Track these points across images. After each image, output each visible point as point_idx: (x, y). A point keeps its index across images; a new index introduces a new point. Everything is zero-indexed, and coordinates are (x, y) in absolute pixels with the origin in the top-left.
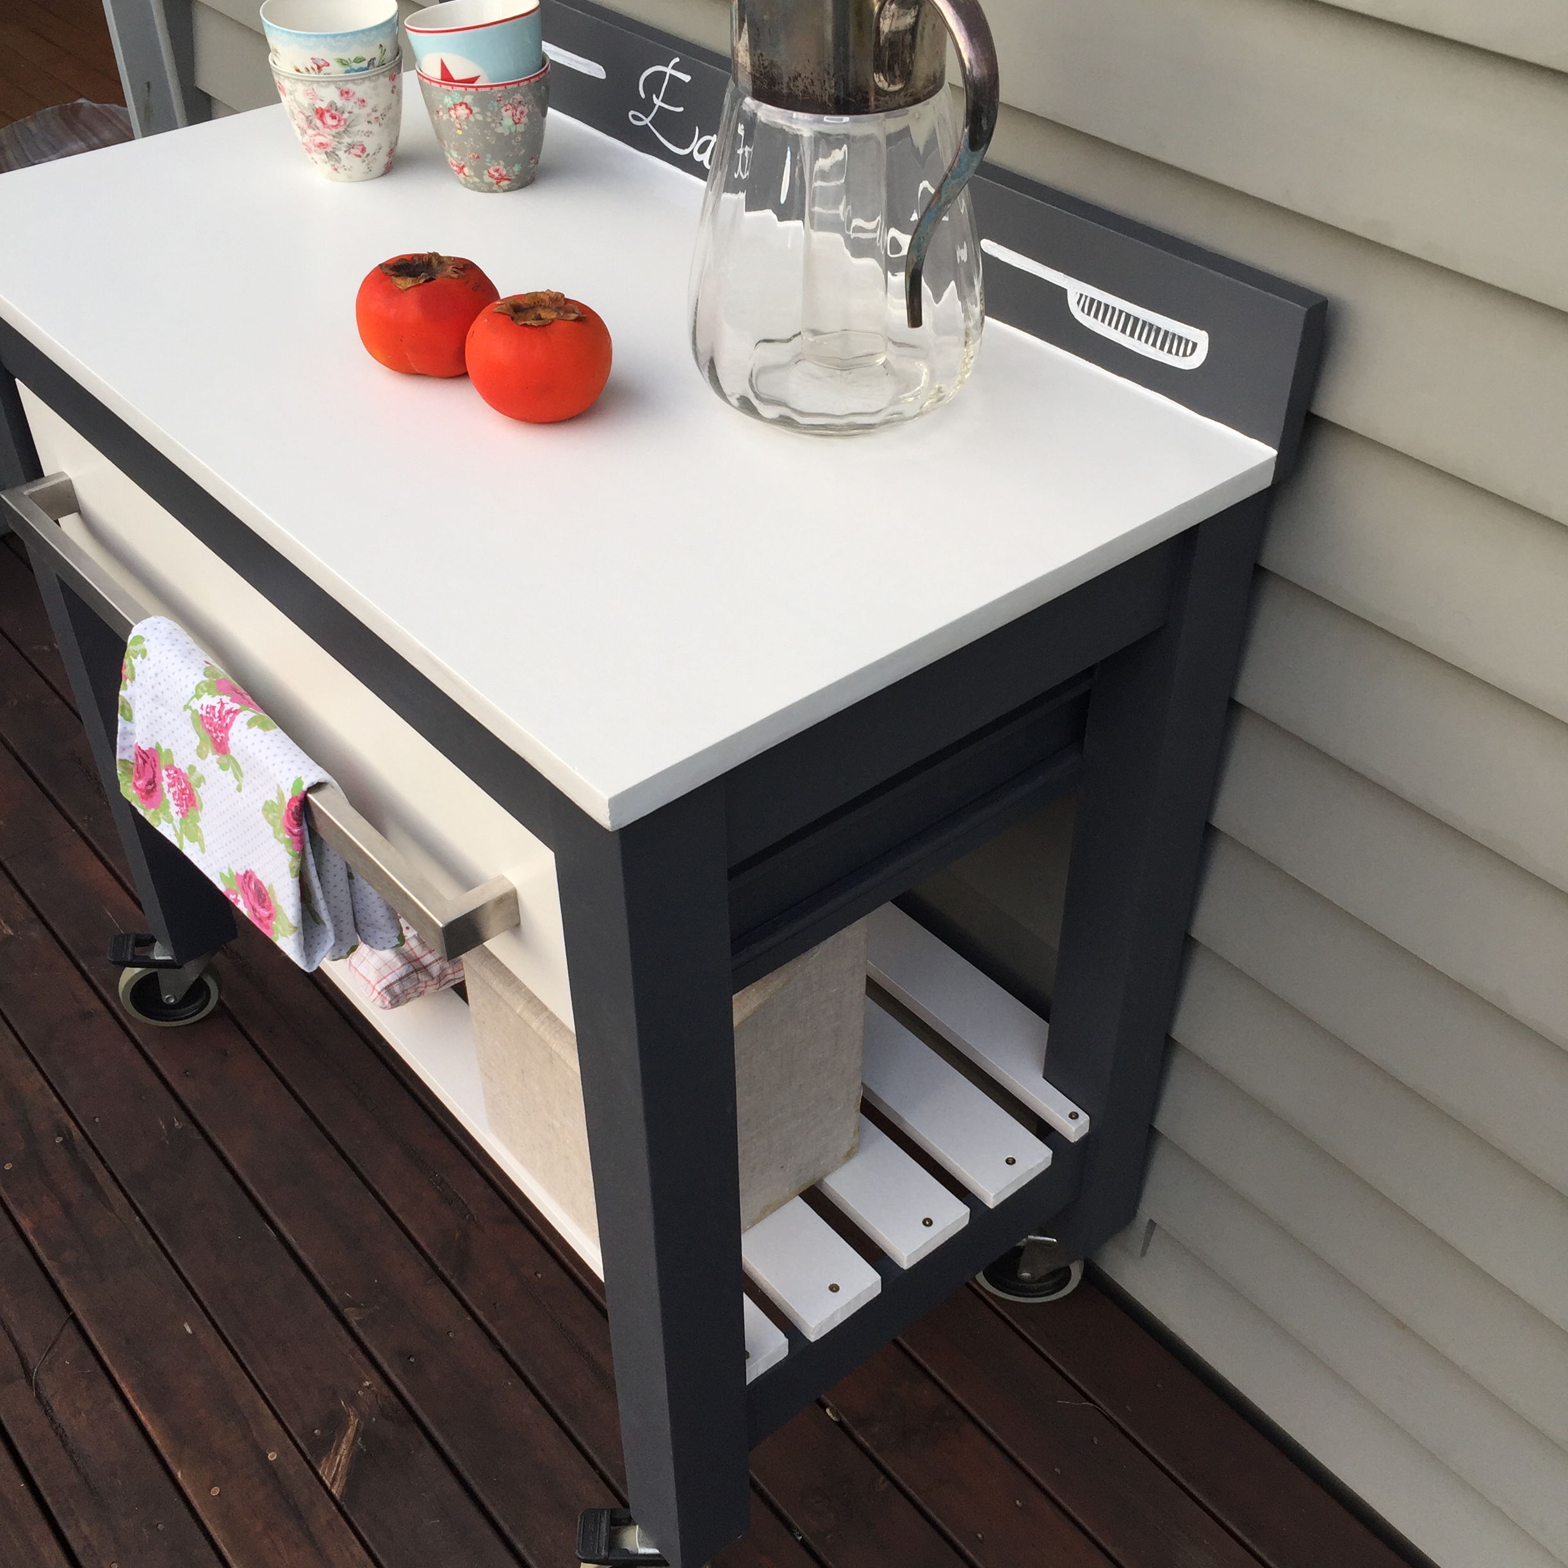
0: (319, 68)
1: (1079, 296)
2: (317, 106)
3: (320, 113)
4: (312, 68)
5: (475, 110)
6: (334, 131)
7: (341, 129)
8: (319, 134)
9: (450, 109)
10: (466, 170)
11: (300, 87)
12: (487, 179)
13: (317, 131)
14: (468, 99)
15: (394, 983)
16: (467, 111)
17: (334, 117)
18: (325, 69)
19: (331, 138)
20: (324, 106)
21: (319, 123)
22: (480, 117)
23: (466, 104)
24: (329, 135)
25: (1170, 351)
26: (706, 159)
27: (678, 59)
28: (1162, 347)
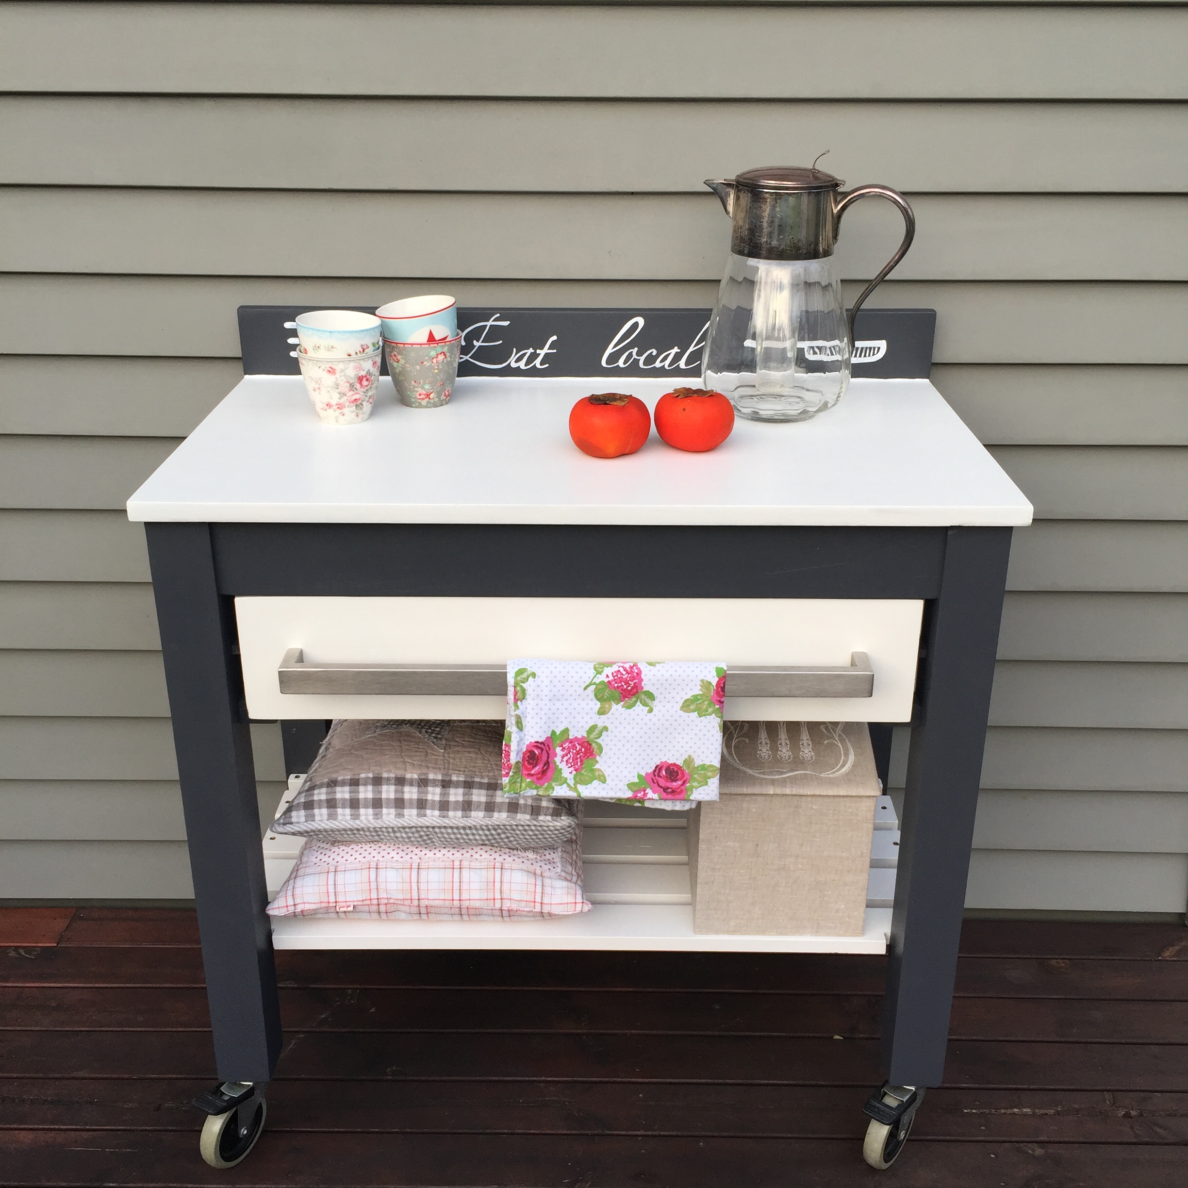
0: (364, 350)
2: (360, 375)
3: (360, 379)
4: (360, 352)
5: (448, 355)
6: (366, 388)
7: (369, 387)
8: (356, 393)
9: (433, 358)
10: (432, 396)
11: (352, 365)
12: (443, 397)
13: (356, 391)
14: (445, 349)
16: (444, 357)
17: (367, 380)
18: (366, 351)
19: (362, 394)
20: (363, 373)
21: (358, 386)
22: (449, 359)
23: (444, 353)
24: (362, 392)
25: (865, 356)
26: (522, 365)
27: (498, 315)
28: (860, 356)
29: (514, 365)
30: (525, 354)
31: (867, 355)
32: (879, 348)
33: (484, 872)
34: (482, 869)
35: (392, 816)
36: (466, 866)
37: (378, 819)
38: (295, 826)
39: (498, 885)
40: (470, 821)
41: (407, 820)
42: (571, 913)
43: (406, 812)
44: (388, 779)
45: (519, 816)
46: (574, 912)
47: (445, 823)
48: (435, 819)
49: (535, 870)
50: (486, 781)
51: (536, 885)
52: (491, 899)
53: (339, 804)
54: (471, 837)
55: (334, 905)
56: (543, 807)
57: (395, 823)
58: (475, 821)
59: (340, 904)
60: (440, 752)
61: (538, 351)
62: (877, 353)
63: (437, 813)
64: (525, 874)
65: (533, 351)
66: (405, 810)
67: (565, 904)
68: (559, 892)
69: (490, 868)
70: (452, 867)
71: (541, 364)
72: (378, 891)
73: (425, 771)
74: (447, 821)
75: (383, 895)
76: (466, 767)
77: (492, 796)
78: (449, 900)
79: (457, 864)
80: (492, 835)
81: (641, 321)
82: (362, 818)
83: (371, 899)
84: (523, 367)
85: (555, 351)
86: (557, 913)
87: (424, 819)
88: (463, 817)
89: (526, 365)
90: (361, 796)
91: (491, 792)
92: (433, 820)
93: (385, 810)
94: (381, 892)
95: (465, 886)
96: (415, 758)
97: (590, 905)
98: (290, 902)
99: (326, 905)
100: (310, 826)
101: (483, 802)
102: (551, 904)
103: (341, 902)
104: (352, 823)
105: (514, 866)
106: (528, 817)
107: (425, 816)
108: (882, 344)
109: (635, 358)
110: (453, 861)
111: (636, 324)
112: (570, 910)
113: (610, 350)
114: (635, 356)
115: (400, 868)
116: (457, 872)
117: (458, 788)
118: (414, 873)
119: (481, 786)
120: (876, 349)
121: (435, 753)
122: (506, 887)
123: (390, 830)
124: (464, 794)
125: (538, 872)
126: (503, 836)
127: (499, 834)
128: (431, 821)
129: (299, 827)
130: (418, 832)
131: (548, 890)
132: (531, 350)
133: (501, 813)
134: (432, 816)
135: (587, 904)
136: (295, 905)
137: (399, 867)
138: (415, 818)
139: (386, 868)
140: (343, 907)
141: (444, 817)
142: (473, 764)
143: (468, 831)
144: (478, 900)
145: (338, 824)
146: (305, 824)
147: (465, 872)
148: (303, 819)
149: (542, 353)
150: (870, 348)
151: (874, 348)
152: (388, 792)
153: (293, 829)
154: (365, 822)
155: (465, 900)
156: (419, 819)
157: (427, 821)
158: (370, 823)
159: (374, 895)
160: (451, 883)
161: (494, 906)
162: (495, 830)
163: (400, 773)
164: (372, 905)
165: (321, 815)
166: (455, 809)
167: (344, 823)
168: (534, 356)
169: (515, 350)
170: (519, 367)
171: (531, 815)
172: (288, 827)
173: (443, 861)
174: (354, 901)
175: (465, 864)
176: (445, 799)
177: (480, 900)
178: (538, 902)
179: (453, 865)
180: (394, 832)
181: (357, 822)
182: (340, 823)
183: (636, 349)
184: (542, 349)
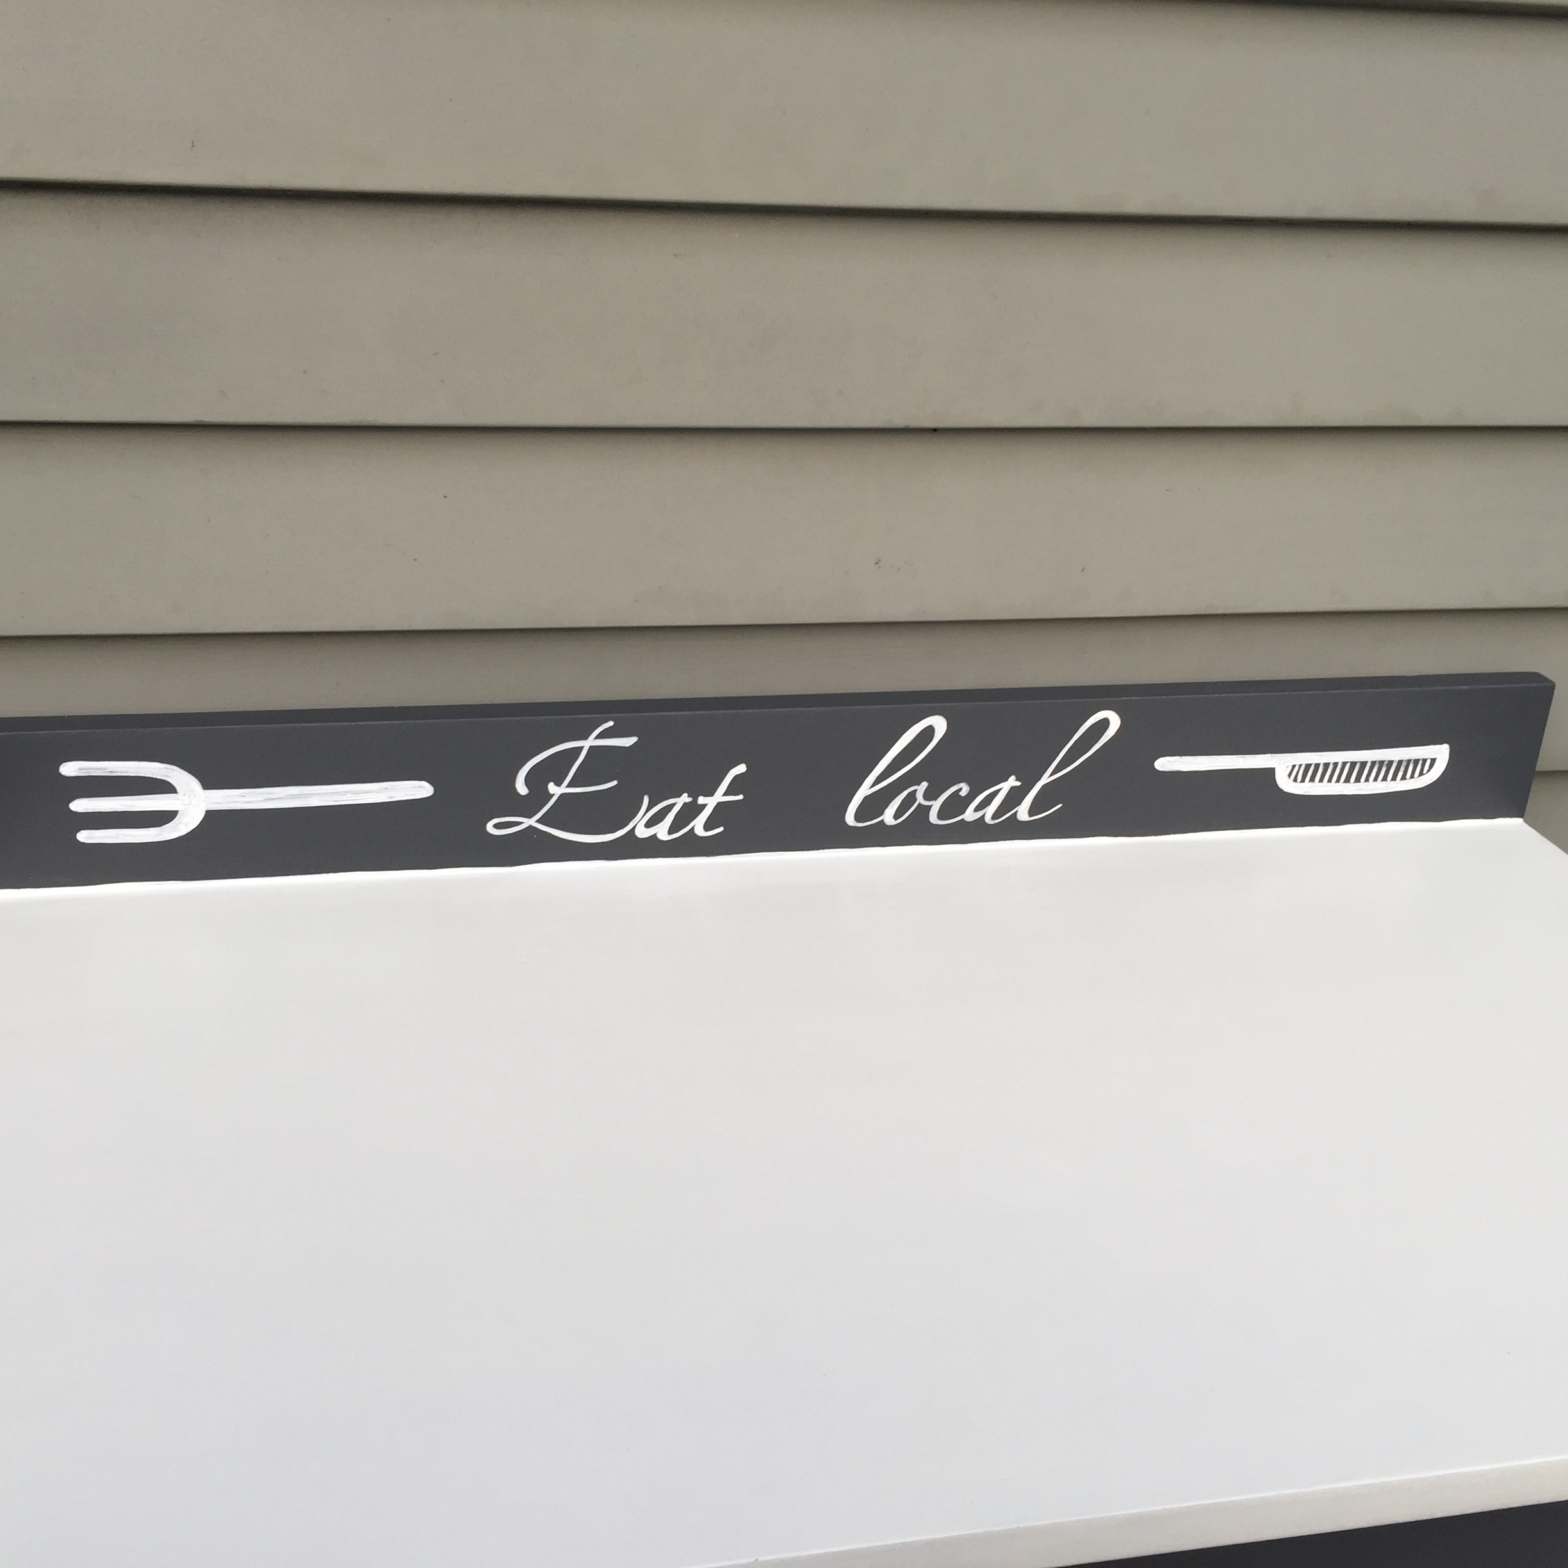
1: (1290, 768)
25: (1404, 778)
26: (662, 831)
27: (611, 723)
28: (1395, 778)
29: (642, 832)
30: (671, 807)
31: (1409, 775)
32: (1433, 761)
61: (701, 800)
62: (1428, 771)
65: (690, 800)
71: (708, 826)
81: (940, 724)
84: (664, 836)
85: (741, 797)
89: (670, 832)
108: (1441, 754)
109: (919, 804)
111: (929, 732)
113: (865, 789)
114: (920, 799)
120: (1428, 762)
132: (685, 798)
149: (710, 803)
150: (1416, 762)
151: (1425, 761)
168: (691, 811)
169: (646, 800)
170: (655, 836)
183: (925, 785)
184: (711, 793)
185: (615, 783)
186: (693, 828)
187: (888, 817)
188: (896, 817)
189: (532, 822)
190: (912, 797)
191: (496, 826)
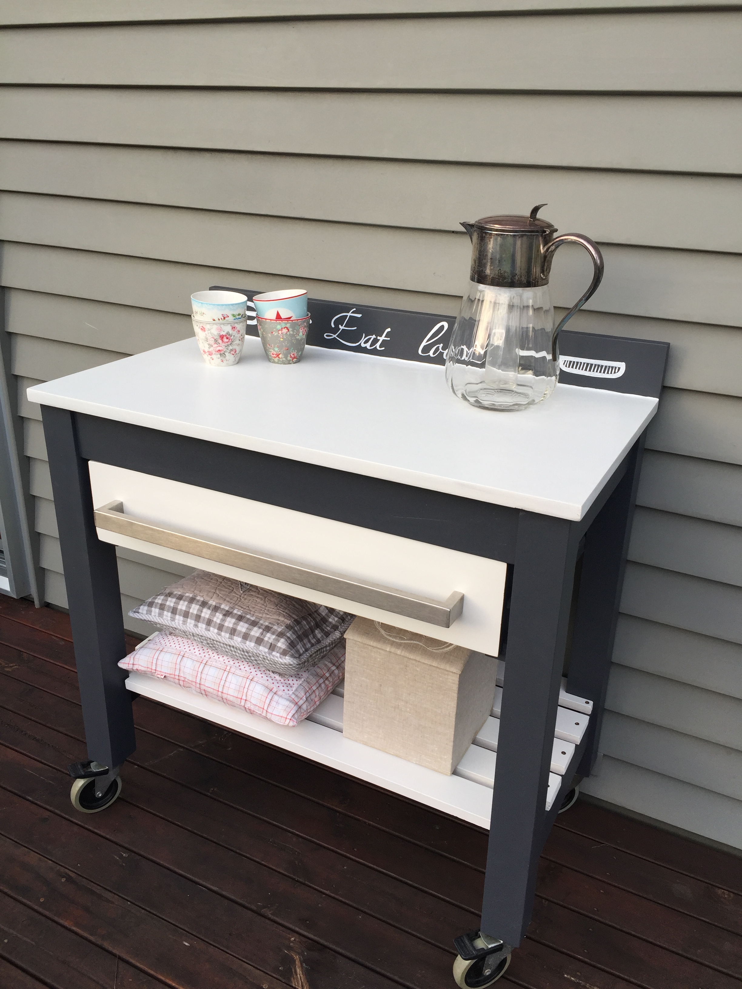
0: (224, 318)
1: (564, 361)
2: (221, 334)
3: (222, 337)
4: (222, 319)
5: (290, 329)
6: (227, 344)
7: (229, 343)
8: (219, 346)
9: (279, 330)
10: (280, 356)
11: (215, 327)
12: (289, 358)
13: (219, 345)
14: (288, 325)
15: (295, 714)
16: (287, 330)
17: (227, 338)
18: (226, 319)
19: (224, 347)
20: (224, 333)
21: (220, 341)
22: (291, 333)
23: (287, 328)
24: (224, 346)
25: (608, 373)
26: (368, 345)
27: (355, 309)
28: (604, 372)
29: (363, 345)
30: (370, 338)
31: (610, 372)
32: (619, 368)
33: (241, 679)
34: (241, 676)
35: (192, 625)
36: (232, 672)
37: (184, 624)
38: (140, 615)
39: (246, 690)
40: (232, 642)
41: (199, 630)
42: (282, 724)
43: (200, 625)
44: (198, 601)
45: (261, 648)
46: (284, 724)
47: (218, 639)
48: (214, 634)
49: (273, 688)
50: (253, 619)
51: (267, 697)
52: (239, 698)
53: (166, 608)
54: (234, 653)
55: (154, 671)
56: (278, 647)
57: (192, 630)
58: (235, 643)
59: (158, 672)
60: (240, 592)
61: (379, 338)
62: (617, 372)
63: (216, 631)
64: (263, 688)
65: (375, 337)
66: (199, 623)
67: (280, 716)
68: (280, 707)
69: (245, 677)
70: (225, 669)
71: (380, 347)
72: (180, 671)
73: (221, 601)
74: (220, 638)
75: (182, 675)
76: (248, 607)
77: (250, 630)
78: (216, 690)
79: (228, 668)
80: (246, 656)
81: (446, 325)
82: (176, 621)
83: (175, 675)
84: (369, 348)
85: (389, 339)
86: (274, 721)
87: (208, 633)
88: (229, 638)
89: (371, 346)
90: (179, 607)
91: (251, 627)
92: (212, 635)
93: (189, 620)
94: (181, 672)
95: (227, 684)
96: (222, 592)
97: (295, 723)
98: (131, 662)
99: (150, 670)
100: (148, 617)
101: (243, 632)
102: (272, 714)
103: (158, 671)
104: (170, 623)
105: (261, 681)
106: (266, 650)
107: (209, 630)
108: (622, 366)
109: (440, 351)
110: (227, 666)
111: (442, 327)
112: (282, 722)
113: (424, 343)
114: (440, 350)
115: (195, 661)
116: (226, 673)
117: (233, 618)
118: (202, 665)
119: (248, 621)
120: (617, 368)
121: (237, 593)
122: (249, 693)
123: (191, 634)
124: (234, 624)
125: (275, 690)
126: (253, 658)
127: (250, 656)
128: (211, 635)
129: (142, 616)
130: (206, 640)
131: (273, 703)
132: (374, 336)
133: (251, 643)
134: (213, 632)
135: (294, 721)
136: (133, 664)
137: (195, 659)
138: (204, 630)
139: (188, 658)
140: (159, 675)
141: (219, 635)
142: (254, 606)
143: (232, 649)
144: (232, 696)
145: (162, 621)
146: (146, 615)
147: (230, 675)
148: (145, 612)
149: (381, 339)
150: (612, 367)
151: (616, 368)
152: (194, 609)
153: (138, 617)
154: (177, 624)
155: (225, 694)
156: (206, 632)
157: (209, 635)
158: (180, 626)
159: (177, 673)
160: (220, 680)
161: (241, 703)
162: (247, 653)
163: (207, 599)
164: (175, 679)
165: (155, 613)
166: (226, 632)
167: (166, 622)
168: (375, 341)
169: (364, 334)
170: (366, 347)
171: (269, 649)
172: (136, 614)
173: (221, 664)
174: (165, 673)
175: (233, 670)
176: (222, 623)
177: (233, 696)
178: (265, 710)
179: (226, 669)
180: (193, 636)
181: (173, 623)
182: (164, 621)
183: (442, 345)
184: (381, 336)
185: (356, 328)
186: (376, 347)
187: (431, 353)
188: (434, 354)
189: (335, 336)
190: (438, 348)
191: (327, 336)
